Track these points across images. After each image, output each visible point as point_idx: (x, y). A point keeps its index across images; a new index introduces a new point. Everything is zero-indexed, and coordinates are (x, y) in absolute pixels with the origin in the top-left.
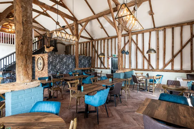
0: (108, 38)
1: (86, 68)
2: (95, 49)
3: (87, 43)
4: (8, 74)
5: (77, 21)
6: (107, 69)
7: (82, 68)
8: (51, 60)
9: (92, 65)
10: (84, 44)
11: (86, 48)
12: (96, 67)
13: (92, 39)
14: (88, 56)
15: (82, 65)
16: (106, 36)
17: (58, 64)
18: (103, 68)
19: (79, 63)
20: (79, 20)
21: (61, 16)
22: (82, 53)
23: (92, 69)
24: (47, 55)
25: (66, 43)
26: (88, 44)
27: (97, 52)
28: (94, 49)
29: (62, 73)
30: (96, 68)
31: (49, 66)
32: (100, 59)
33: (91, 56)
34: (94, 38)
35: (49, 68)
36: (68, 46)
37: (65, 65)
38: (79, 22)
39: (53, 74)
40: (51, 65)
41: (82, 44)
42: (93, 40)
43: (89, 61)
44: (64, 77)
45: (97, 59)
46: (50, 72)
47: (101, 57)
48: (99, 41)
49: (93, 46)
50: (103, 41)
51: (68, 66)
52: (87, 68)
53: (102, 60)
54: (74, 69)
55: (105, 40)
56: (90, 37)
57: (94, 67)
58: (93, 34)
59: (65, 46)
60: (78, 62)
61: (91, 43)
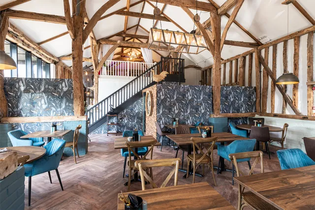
0: (310, 29)
1: (239, 114)
2: (266, 68)
3: (245, 58)
5: (217, 9)
7: (231, 114)
8: (162, 97)
9: (258, 108)
10: (237, 60)
11: (242, 69)
12: (268, 111)
13: (257, 44)
14: (247, 85)
15: (229, 106)
16: (304, 24)
17: (175, 104)
18: (293, 117)
19: (222, 103)
20: (220, 5)
21: (182, 7)
22: (233, 81)
23: (257, 116)
24: (156, 88)
25: (203, 66)
26: (248, 58)
27: (270, 74)
28: (262, 67)
29: (184, 124)
30: (268, 115)
31: (160, 108)
32: (283, 90)
33: (254, 85)
34: (263, 41)
35: (158, 112)
36: (206, 70)
37: (189, 106)
38: (222, 9)
39: (166, 124)
40: (162, 107)
41: (234, 62)
42: (260, 47)
43: (250, 98)
44: (177, 134)
45: (273, 92)
46: (160, 119)
47: (286, 86)
48: (280, 47)
49: (261, 61)
50: (291, 43)
51: (197, 109)
52: (243, 113)
53: (289, 93)
54: (210, 115)
55: (299, 37)
56: (252, 41)
57: (263, 112)
58: (260, 30)
59: (200, 72)
60: (219, 100)
61: (254, 55)
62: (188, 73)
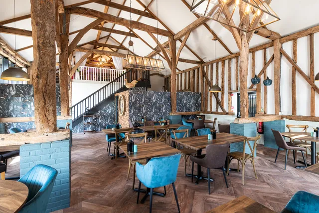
0: (229, 57)
1: (189, 112)
2: (207, 80)
3: (194, 71)
4: (90, 119)
5: (173, 36)
6: (227, 114)
7: (184, 113)
8: (133, 100)
9: (203, 108)
10: (189, 72)
11: (192, 79)
12: (209, 110)
13: (201, 62)
14: (196, 92)
15: (183, 107)
16: (227, 53)
17: (143, 106)
18: (221, 114)
19: (178, 104)
20: (176, 33)
21: (148, 32)
22: (187, 88)
23: (201, 114)
24: (128, 93)
25: (165, 74)
26: (196, 70)
27: (209, 83)
28: (205, 79)
29: (150, 120)
30: (208, 113)
31: (131, 109)
32: (216, 95)
33: (200, 91)
34: (205, 61)
35: (130, 111)
36: (168, 78)
37: (154, 107)
38: (177, 37)
39: (136, 121)
40: (133, 108)
41: (187, 73)
42: (203, 64)
43: (197, 101)
44: (145, 126)
45: (211, 96)
46: (132, 117)
47: (218, 93)
48: (215, 65)
49: (204, 75)
50: (220, 63)
51: (160, 110)
52: (193, 112)
53: (220, 98)
54: (169, 113)
55: (224, 61)
56: (198, 60)
57: (205, 111)
58: (202, 54)
59: (163, 79)
60: (175, 102)
61: (200, 69)
62: (154, 80)
